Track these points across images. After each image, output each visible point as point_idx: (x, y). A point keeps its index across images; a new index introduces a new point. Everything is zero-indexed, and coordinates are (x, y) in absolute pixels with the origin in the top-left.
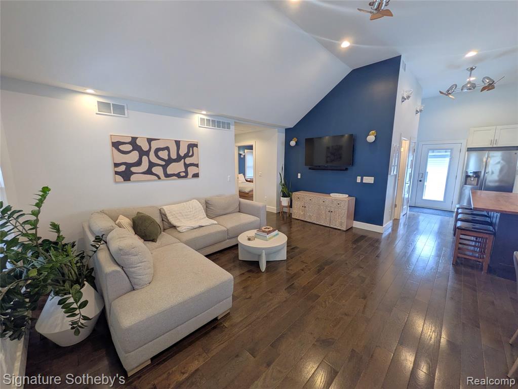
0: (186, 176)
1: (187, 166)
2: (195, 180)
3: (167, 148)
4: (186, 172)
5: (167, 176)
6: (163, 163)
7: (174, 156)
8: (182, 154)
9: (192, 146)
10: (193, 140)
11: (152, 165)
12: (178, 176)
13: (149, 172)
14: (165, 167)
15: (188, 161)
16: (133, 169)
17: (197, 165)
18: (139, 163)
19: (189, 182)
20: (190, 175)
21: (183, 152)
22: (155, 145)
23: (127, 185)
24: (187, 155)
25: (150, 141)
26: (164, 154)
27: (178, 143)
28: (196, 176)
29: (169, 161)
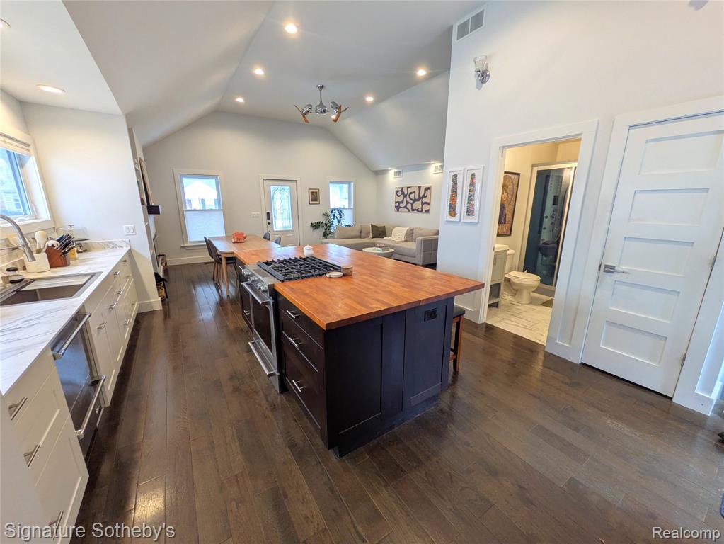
0: (421, 212)
1: (423, 204)
2: (427, 214)
3: (414, 192)
4: (422, 208)
5: (413, 210)
6: (412, 202)
7: (417, 198)
8: (421, 196)
9: (428, 189)
10: (428, 185)
11: (407, 203)
12: (417, 210)
13: (405, 207)
14: (412, 204)
15: (424, 200)
16: (401, 205)
17: (428, 204)
18: (402, 202)
19: (423, 215)
20: (424, 211)
21: (422, 193)
22: (410, 190)
23: (398, 213)
24: (424, 196)
25: (408, 188)
26: (412, 196)
27: (420, 187)
28: (427, 211)
29: (415, 200)
